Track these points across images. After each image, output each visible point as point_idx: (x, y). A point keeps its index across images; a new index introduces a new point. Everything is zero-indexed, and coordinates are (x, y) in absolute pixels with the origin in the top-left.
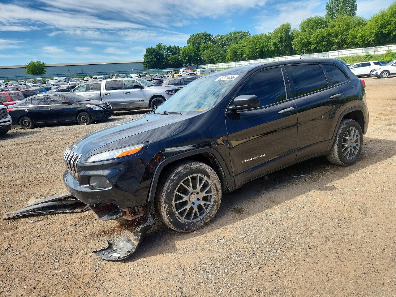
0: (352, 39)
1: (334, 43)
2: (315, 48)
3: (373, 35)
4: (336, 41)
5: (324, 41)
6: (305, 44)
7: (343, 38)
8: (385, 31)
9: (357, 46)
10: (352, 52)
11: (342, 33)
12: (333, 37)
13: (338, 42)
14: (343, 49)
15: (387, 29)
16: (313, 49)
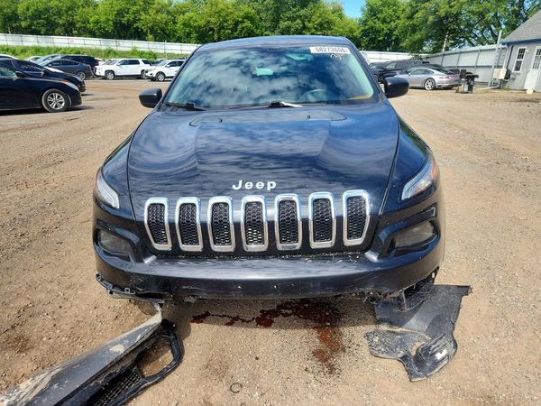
0: (84, 23)
1: (57, 25)
2: (30, 26)
3: (111, 23)
4: (61, 22)
5: (40, 18)
6: (8, 17)
7: (70, 19)
8: (124, 21)
9: (93, 34)
10: (87, 42)
11: (67, 12)
12: (54, 15)
13: (64, 25)
14: (73, 35)
15: (126, 19)
16: (26, 28)
